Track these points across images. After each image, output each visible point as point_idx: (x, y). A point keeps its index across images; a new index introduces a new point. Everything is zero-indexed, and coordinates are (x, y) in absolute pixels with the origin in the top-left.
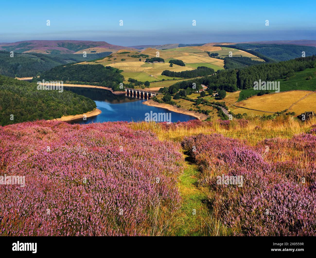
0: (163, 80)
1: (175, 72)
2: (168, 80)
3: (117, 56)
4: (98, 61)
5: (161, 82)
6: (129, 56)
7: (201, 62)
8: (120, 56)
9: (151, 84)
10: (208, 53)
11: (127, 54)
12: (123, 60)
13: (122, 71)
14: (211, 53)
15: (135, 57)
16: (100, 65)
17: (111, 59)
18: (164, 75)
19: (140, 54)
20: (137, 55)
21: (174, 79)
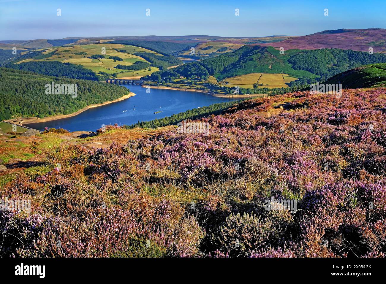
0: (122, 72)
1: (126, 65)
2: (125, 72)
3: (64, 54)
4: (48, 58)
5: (121, 74)
6: (72, 53)
7: (130, 58)
8: (67, 54)
9: (118, 76)
10: (116, 50)
11: (70, 52)
12: (71, 57)
13: (83, 66)
14: (119, 51)
15: (78, 54)
16: (56, 61)
17: (60, 56)
18: (118, 68)
19: (79, 52)
20: (78, 52)
21: (129, 71)
